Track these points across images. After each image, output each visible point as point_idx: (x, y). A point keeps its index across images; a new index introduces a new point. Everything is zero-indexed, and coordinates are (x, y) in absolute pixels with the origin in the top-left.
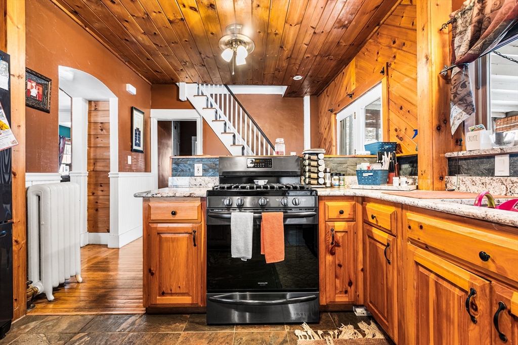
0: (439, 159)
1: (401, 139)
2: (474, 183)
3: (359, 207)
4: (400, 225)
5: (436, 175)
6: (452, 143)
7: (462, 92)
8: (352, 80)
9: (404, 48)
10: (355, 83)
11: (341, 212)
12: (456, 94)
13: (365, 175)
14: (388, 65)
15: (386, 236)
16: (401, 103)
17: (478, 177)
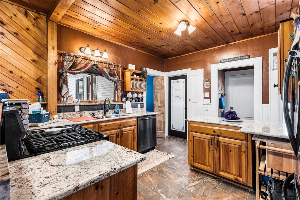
1: (10, 92)
2: (70, 114)
17: (71, 113)
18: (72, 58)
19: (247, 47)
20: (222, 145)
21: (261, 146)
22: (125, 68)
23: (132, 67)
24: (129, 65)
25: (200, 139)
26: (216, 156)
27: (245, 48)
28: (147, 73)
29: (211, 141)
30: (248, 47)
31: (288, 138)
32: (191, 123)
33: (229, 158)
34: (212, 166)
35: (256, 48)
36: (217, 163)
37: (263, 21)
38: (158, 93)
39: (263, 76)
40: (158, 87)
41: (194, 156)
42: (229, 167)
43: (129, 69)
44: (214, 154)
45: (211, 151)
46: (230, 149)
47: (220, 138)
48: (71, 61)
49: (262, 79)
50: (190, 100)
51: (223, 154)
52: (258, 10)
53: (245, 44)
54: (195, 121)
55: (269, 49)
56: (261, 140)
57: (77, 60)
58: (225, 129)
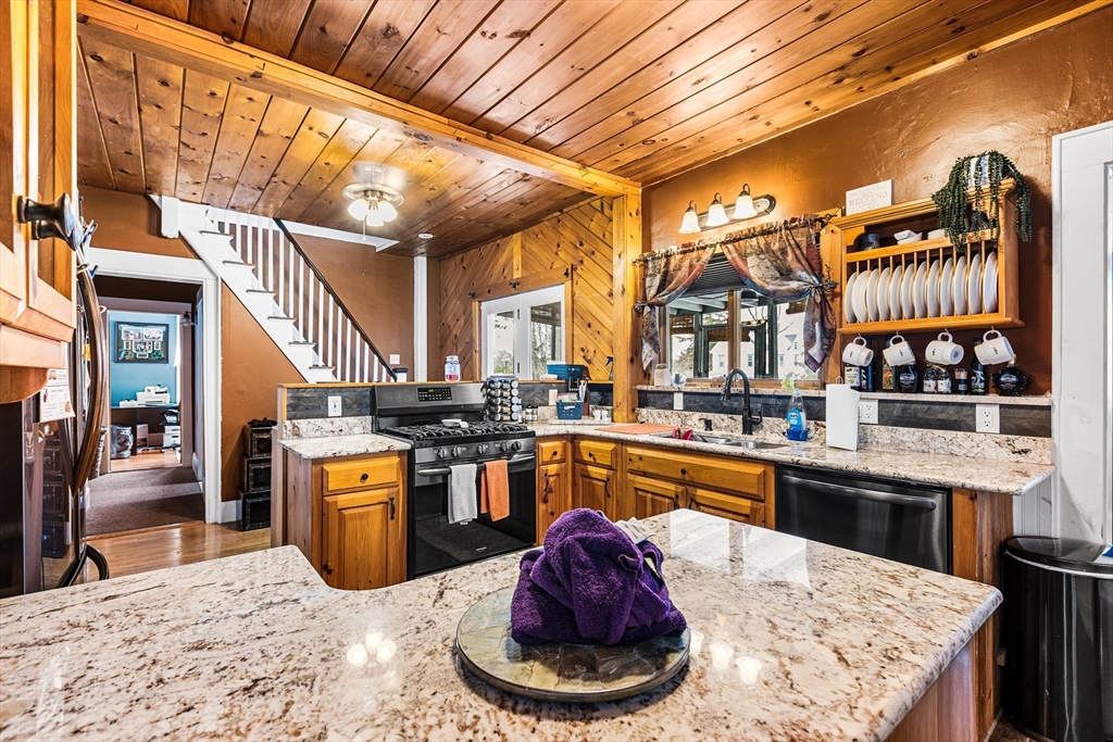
0: (632, 391)
1: (589, 362)
2: (659, 416)
3: (569, 446)
4: (619, 459)
5: (630, 408)
6: (641, 376)
7: (652, 332)
8: (515, 261)
9: (593, 257)
10: (520, 267)
11: (555, 453)
12: (647, 333)
13: (566, 408)
14: (573, 268)
15: (605, 471)
16: (590, 320)
17: (663, 410)
57: (669, 264)
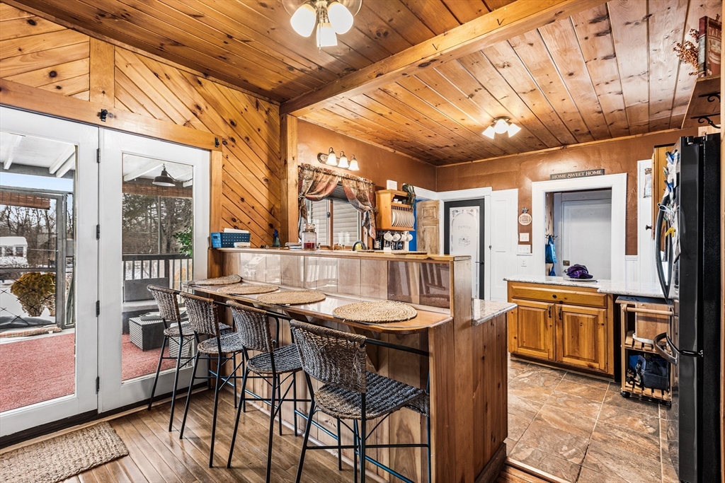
9: (246, 142)
14: (223, 142)
16: (244, 195)
18: (311, 173)
19: (599, 154)
20: (568, 316)
21: (629, 309)
22: (378, 188)
23: (392, 185)
24: (388, 182)
25: (530, 309)
26: (557, 334)
27: (597, 156)
28: (415, 195)
29: (549, 312)
30: (602, 155)
31: (664, 297)
32: (514, 283)
33: (578, 336)
34: (551, 350)
35: (615, 157)
36: (558, 345)
37: (630, 120)
38: (425, 233)
39: (628, 206)
40: (425, 222)
41: (520, 337)
42: (578, 349)
43: (388, 188)
44: (555, 331)
45: (549, 327)
46: (580, 322)
47: (564, 306)
48: (310, 179)
49: (627, 211)
50: (490, 247)
51: (568, 331)
52: (623, 108)
53: (597, 150)
54: (521, 280)
55: (638, 162)
56: (628, 302)
57: (317, 177)
58: (572, 292)
